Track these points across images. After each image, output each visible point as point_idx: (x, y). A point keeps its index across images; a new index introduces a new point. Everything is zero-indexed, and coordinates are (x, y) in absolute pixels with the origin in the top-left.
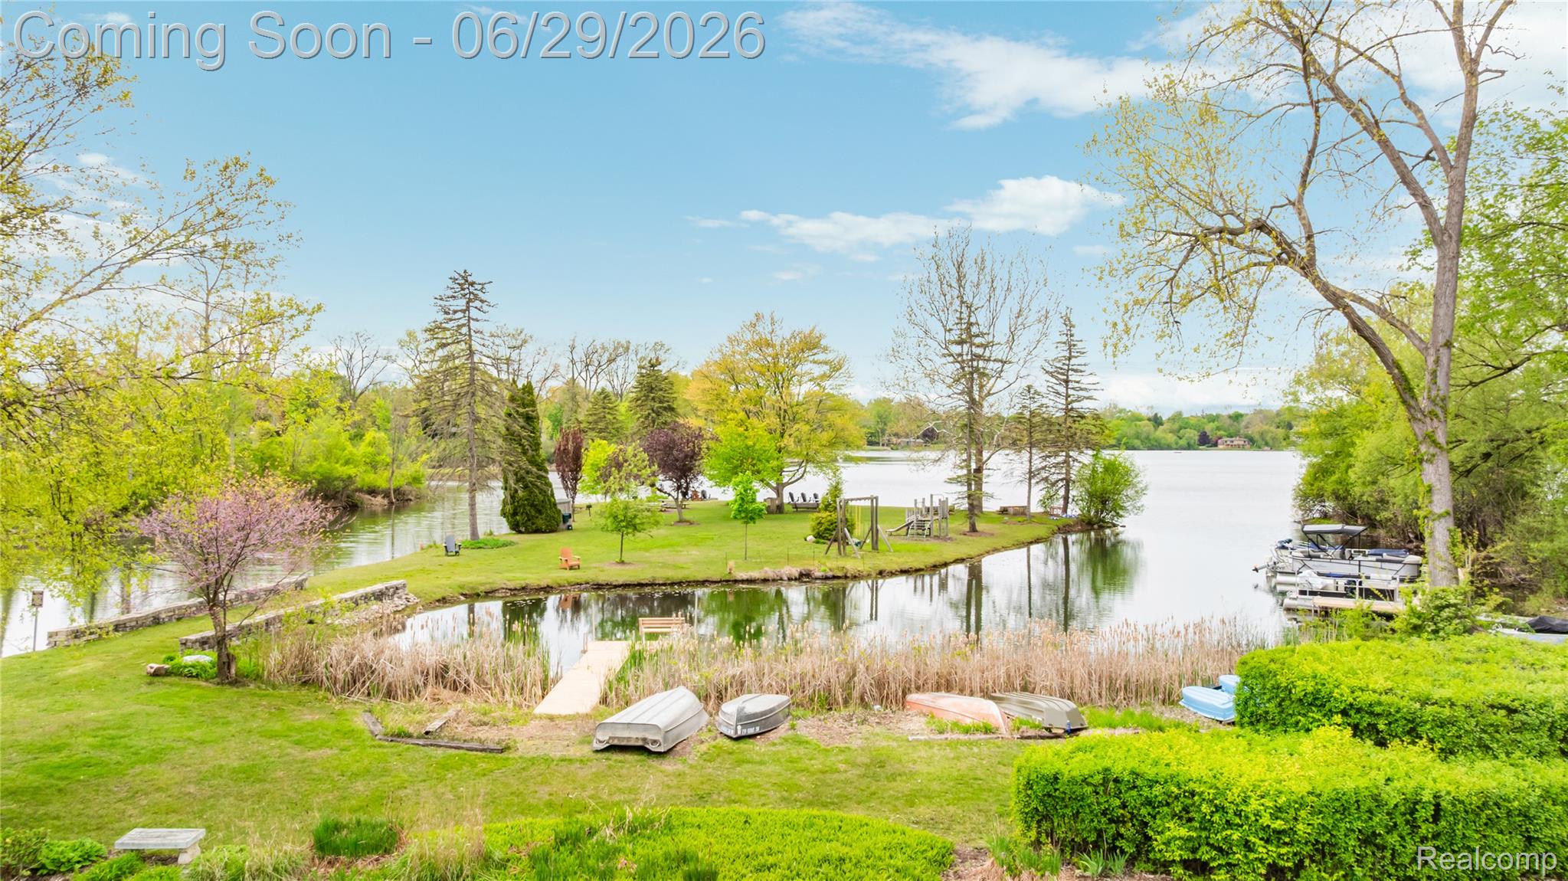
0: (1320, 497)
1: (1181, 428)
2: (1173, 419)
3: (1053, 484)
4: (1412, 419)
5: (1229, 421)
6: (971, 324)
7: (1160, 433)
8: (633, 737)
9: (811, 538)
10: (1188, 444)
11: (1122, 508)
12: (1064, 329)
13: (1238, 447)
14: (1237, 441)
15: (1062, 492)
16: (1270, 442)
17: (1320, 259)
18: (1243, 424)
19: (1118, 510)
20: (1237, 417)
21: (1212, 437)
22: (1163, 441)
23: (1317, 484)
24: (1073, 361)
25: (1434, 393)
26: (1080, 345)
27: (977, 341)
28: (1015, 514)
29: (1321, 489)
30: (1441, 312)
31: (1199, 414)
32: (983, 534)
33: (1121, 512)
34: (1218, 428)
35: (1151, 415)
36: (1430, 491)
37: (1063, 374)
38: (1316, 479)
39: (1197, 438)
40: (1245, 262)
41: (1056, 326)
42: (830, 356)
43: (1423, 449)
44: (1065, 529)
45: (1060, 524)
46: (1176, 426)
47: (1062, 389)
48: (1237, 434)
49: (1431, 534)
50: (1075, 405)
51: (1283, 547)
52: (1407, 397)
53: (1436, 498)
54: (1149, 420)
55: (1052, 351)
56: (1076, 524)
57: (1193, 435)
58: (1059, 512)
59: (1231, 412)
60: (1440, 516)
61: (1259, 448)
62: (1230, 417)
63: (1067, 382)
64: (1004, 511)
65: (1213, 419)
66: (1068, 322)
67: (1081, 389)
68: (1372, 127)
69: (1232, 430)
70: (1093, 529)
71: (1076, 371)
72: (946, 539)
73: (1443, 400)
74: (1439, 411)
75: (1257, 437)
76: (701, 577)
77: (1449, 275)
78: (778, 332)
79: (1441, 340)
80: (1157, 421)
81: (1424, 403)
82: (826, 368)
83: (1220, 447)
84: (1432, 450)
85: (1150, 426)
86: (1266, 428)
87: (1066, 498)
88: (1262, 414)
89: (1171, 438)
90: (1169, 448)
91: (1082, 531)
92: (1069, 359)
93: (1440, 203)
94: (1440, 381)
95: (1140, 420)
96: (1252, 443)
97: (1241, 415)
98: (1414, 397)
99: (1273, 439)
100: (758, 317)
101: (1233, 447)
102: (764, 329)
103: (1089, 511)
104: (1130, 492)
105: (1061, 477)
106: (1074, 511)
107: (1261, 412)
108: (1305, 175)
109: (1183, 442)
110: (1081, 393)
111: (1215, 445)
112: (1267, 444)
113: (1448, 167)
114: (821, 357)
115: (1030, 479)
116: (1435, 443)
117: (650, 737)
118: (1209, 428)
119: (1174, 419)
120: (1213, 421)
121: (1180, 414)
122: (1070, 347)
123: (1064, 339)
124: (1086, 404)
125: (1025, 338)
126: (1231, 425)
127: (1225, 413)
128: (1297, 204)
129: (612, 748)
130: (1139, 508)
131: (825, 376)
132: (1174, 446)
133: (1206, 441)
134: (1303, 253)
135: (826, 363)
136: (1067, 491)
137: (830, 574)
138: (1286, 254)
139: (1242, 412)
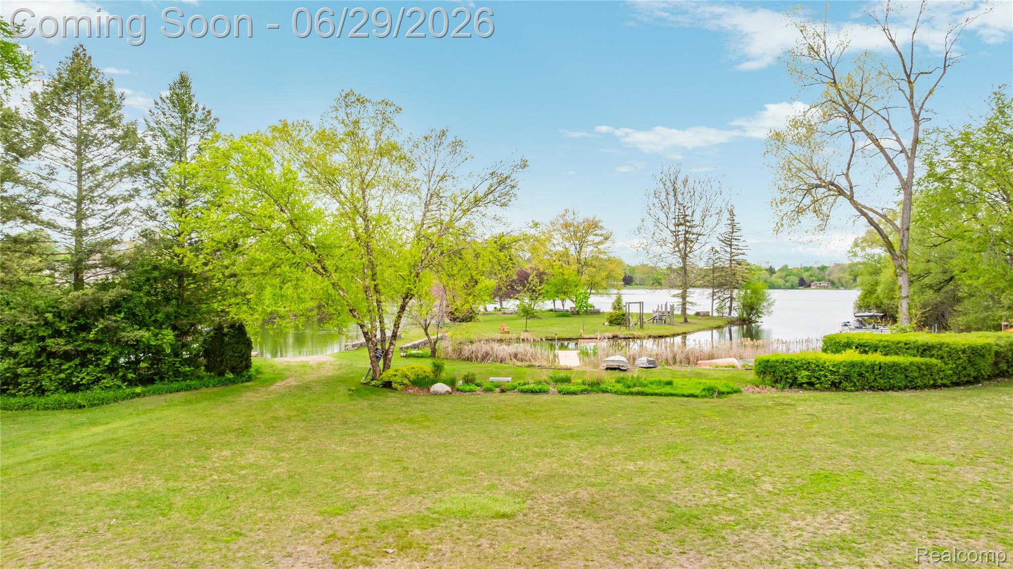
0: (868, 308)
1: (787, 276)
2: (781, 270)
3: (723, 301)
4: (893, 259)
5: (818, 271)
6: (686, 215)
7: (773, 278)
8: (615, 365)
9: (606, 323)
10: (792, 285)
11: (761, 313)
12: (729, 216)
13: (824, 287)
14: (823, 284)
15: (728, 304)
16: (845, 285)
17: (855, 195)
18: (827, 273)
19: (758, 313)
20: (823, 268)
21: (807, 280)
22: (776, 284)
23: (866, 300)
24: (734, 234)
25: (902, 249)
26: (738, 225)
27: (688, 224)
28: (704, 316)
29: (869, 302)
30: (905, 216)
31: (799, 267)
32: (690, 323)
33: (760, 315)
34: (811, 276)
35: (768, 267)
36: (900, 287)
37: (729, 242)
38: (866, 297)
39: (797, 282)
40: (826, 194)
41: (726, 215)
42: (604, 232)
43: (898, 271)
44: (732, 323)
45: (729, 320)
46: (784, 274)
47: (728, 249)
48: (823, 279)
49: (901, 305)
50: (736, 258)
51: (846, 325)
52: (891, 250)
53: (903, 290)
54: (767, 270)
55: (723, 229)
56: (737, 320)
57: (796, 280)
58: (727, 315)
59: (820, 265)
60: (904, 298)
61: (838, 288)
62: (819, 268)
63: (731, 245)
64: (698, 314)
65: (807, 270)
66: (732, 213)
67: (739, 249)
68: (875, 141)
69: (820, 277)
70: (746, 324)
71: (736, 239)
72: (673, 325)
73: (906, 251)
74: (904, 256)
75: (836, 281)
76: (568, 336)
77: (908, 201)
78: (577, 219)
79: (905, 227)
80: (771, 271)
81: (898, 252)
82: (602, 238)
83: (812, 287)
84: (901, 271)
85: (767, 274)
86: (841, 275)
87: (730, 308)
88: (841, 267)
89: (781, 282)
90: (779, 288)
91: (739, 325)
92: (732, 233)
93: (904, 173)
94: (905, 243)
95: (761, 270)
96: (833, 285)
97: (826, 267)
98: (894, 250)
99: (846, 282)
100: (567, 211)
101: (820, 287)
102: (569, 218)
103: (743, 314)
104: (765, 304)
105: (727, 296)
106: (735, 314)
107: (839, 265)
108: (849, 164)
109: (788, 284)
110: (739, 251)
111: (809, 286)
112: (842, 285)
113: (908, 158)
114: (599, 232)
115: (713, 296)
116: (902, 268)
117: (621, 364)
118: (805, 275)
119: (784, 268)
120: (808, 271)
121: (786, 266)
122: (733, 226)
123: (729, 222)
124: (741, 257)
125: (710, 221)
126: (819, 274)
127: (815, 266)
128: (847, 175)
129: (607, 369)
130: (770, 313)
131: (600, 243)
132: (783, 287)
133: (803, 284)
134: (849, 193)
135: (601, 235)
136: (731, 304)
137: (627, 336)
138: (841, 192)
139: (827, 265)
